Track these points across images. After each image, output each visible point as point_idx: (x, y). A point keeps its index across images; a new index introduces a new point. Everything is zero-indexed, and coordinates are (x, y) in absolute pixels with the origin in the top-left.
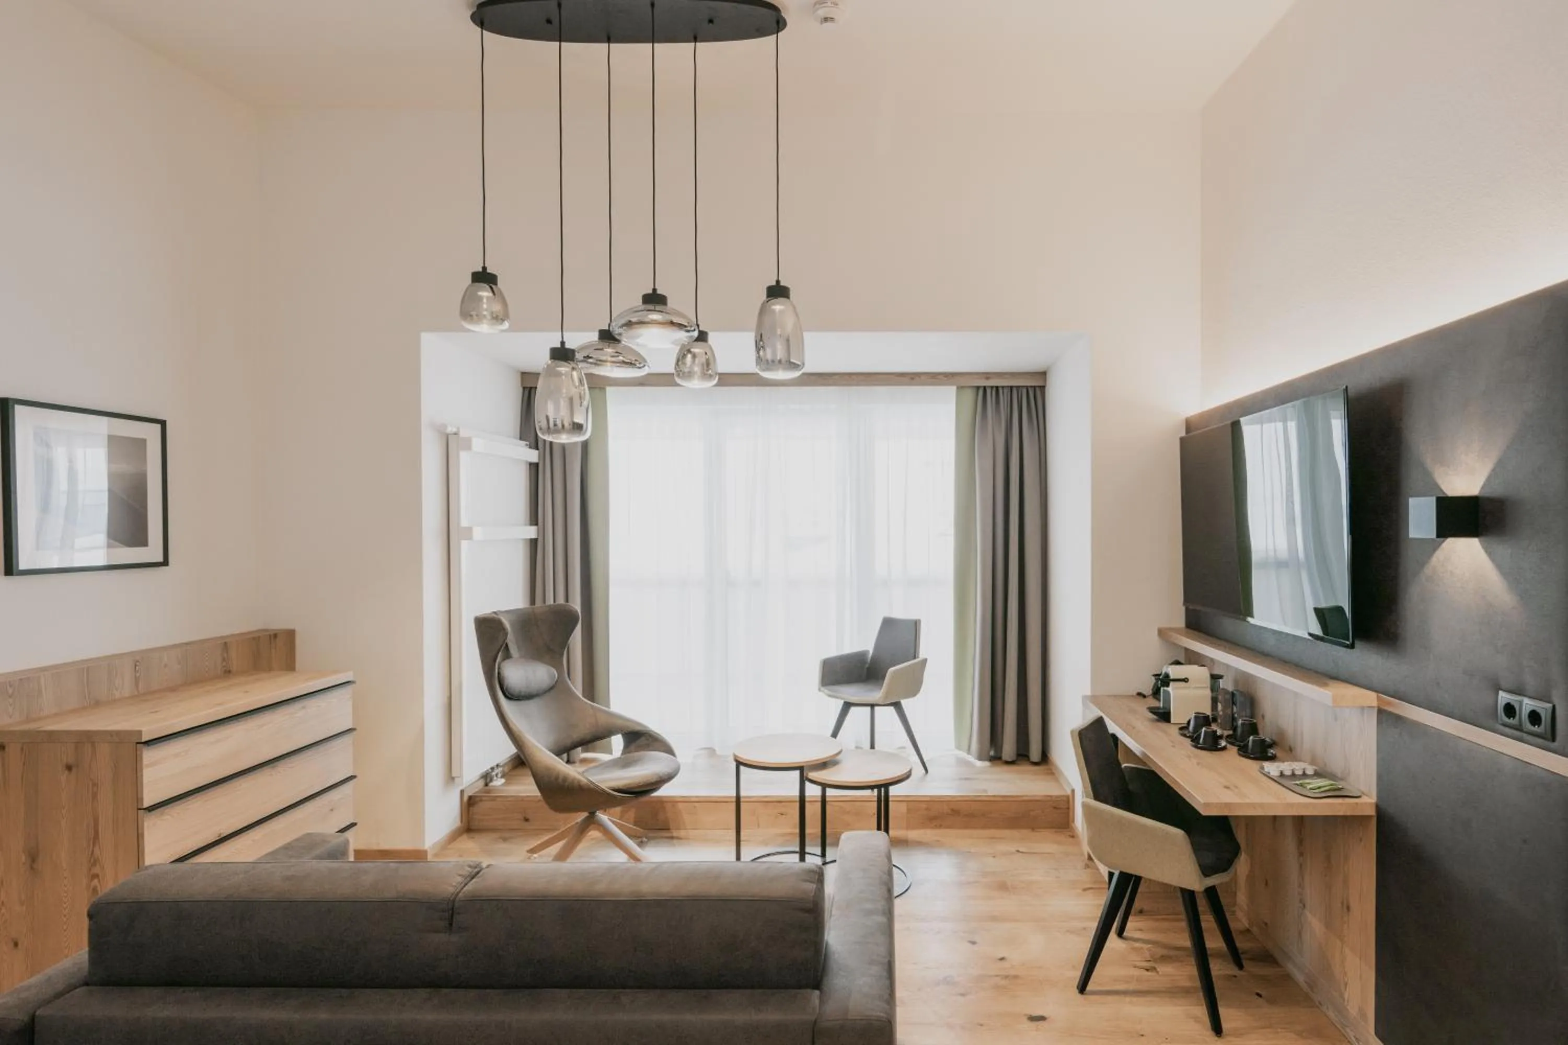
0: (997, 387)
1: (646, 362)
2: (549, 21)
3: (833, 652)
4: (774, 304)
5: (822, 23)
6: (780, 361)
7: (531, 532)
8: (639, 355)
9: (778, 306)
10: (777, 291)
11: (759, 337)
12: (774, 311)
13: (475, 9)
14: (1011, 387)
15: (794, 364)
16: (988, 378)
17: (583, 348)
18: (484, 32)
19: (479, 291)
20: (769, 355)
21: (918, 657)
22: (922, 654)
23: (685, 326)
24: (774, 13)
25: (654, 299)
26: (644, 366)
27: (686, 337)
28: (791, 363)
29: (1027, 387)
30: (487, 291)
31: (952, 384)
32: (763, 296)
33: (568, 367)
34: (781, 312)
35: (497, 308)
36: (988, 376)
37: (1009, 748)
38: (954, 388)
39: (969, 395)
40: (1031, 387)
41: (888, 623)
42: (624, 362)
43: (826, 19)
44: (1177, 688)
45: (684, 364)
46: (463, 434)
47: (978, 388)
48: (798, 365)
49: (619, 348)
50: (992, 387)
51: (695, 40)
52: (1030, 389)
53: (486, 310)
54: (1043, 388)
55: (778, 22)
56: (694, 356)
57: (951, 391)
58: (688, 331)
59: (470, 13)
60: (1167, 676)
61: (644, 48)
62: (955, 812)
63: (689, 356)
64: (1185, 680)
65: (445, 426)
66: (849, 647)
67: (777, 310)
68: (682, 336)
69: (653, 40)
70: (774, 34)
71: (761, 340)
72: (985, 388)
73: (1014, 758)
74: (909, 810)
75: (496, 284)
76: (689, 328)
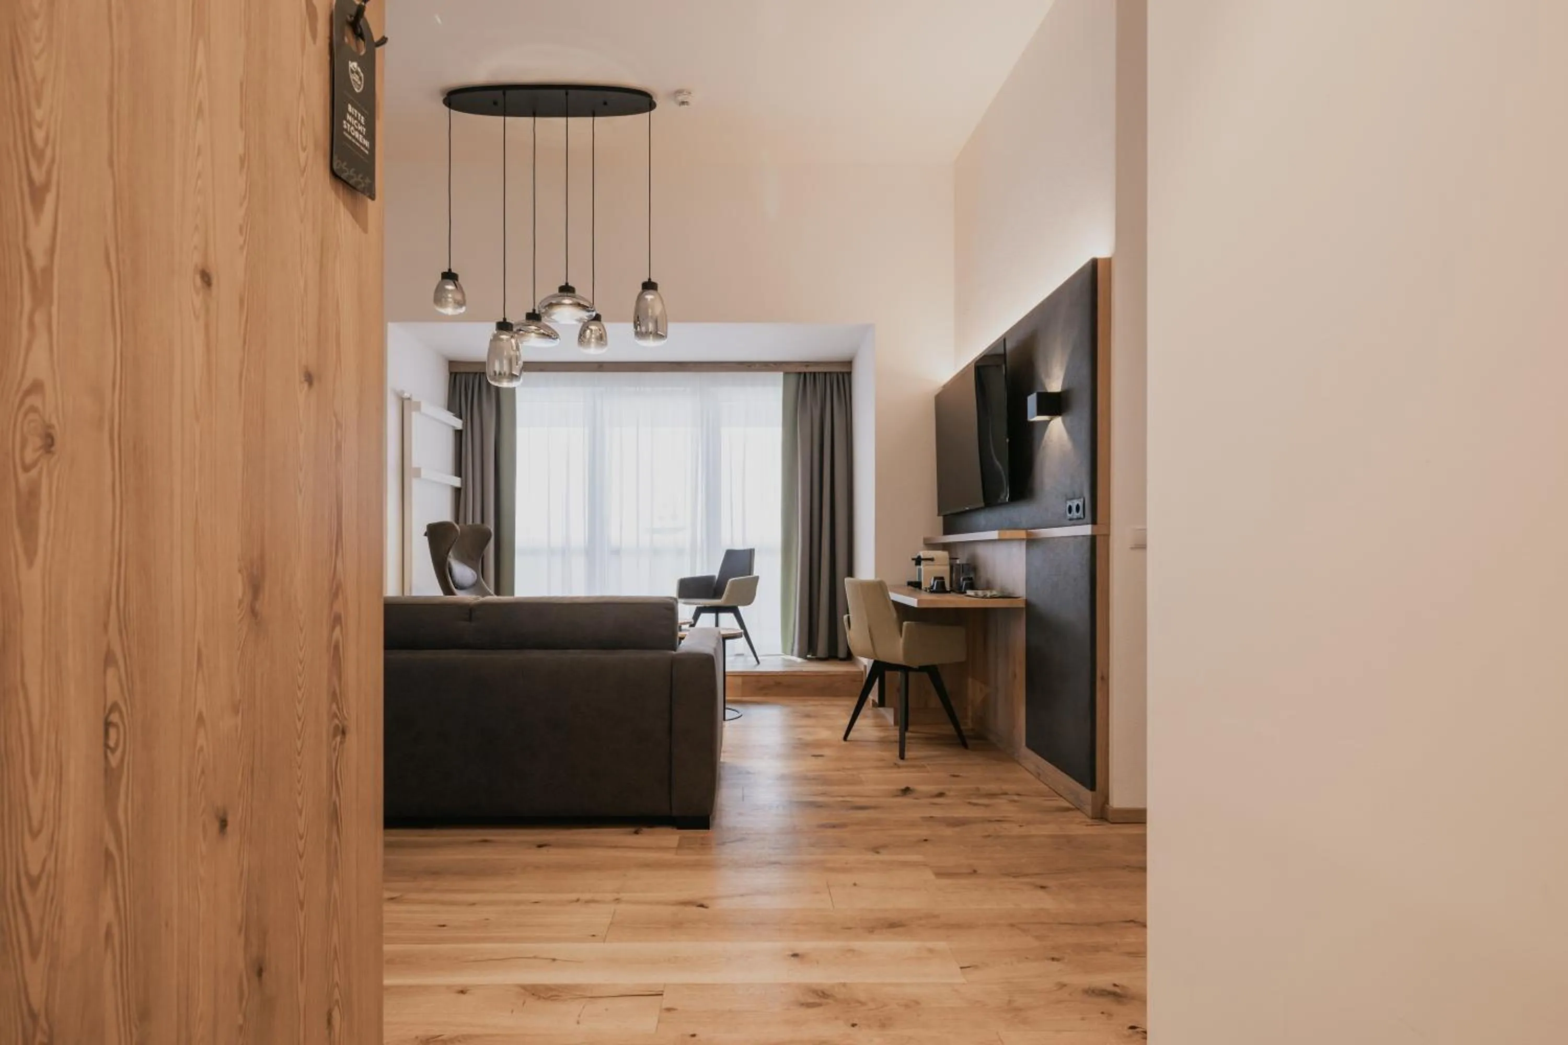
0: (815, 373)
1: (558, 335)
2: (495, 103)
3: (687, 575)
4: (646, 294)
5: (680, 105)
6: (651, 333)
7: (457, 482)
8: (553, 330)
9: (649, 297)
10: (649, 286)
11: (636, 318)
12: (647, 299)
13: (445, 96)
14: (825, 373)
15: (661, 335)
16: (807, 366)
17: (518, 325)
18: (452, 111)
19: (448, 285)
20: (644, 329)
21: (752, 574)
22: (755, 574)
23: (588, 307)
24: (648, 99)
25: (567, 289)
26: (557, 338)
27: (587, 316)
28: (657, 334)
29: (837, 373)
30: (451, 285)
31: (781, 371)
32: (640, 289)
33: (509, 335)
34: (651, 299)
35: (459, 297)
36: (808, 364)
37: (822, 646)
38: (782, 373)
39: (793, 379)
40: (841, 373)
41: (730, 554)
42: (543, 334)
43: (683, 103)
44: (927, 565)
45: (585, 337)
46: (414, 399)
47: (800, 373)
48: (663, 336)
49: (540, 324)
50: (811, 373)
51: (594, 115)
52: (839, 374)
53: (451, 298)
54: (850, 374)
55: (650, 105)
56: (591, 330)
57: (780, 376)
58: (589, 311)
59: (442, 98)
60: (919, 557)
61: (561, 120)
62: (778, 684)
63: (588, 331)
64: (932, 559)
65: (403, 392)
66: (699, 572)
67: (649, 300)
68: (584, 315)
69: (567, 115)
70: (647, 111)
71: (638, 320)
72: (805, 374)
73: (827, 656)
74: (744, 683)
75: (457, 280)
76: (590, 309)
